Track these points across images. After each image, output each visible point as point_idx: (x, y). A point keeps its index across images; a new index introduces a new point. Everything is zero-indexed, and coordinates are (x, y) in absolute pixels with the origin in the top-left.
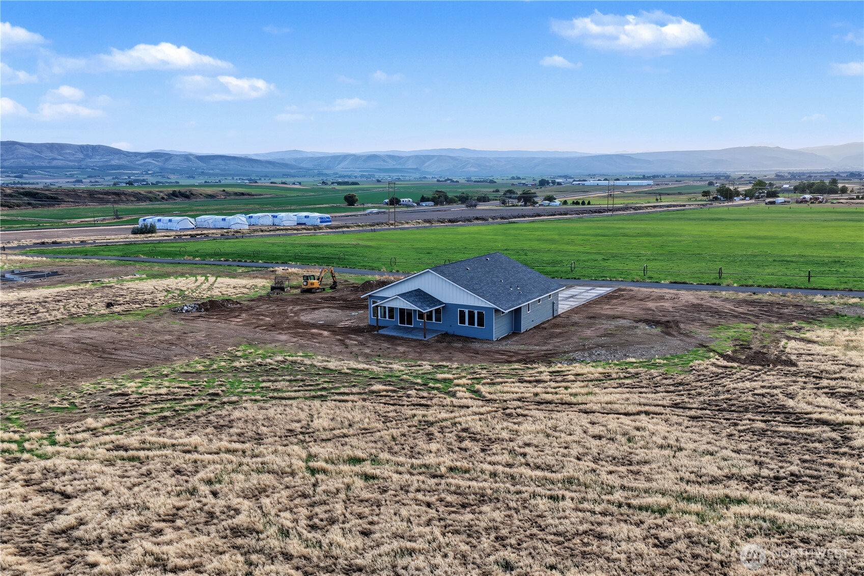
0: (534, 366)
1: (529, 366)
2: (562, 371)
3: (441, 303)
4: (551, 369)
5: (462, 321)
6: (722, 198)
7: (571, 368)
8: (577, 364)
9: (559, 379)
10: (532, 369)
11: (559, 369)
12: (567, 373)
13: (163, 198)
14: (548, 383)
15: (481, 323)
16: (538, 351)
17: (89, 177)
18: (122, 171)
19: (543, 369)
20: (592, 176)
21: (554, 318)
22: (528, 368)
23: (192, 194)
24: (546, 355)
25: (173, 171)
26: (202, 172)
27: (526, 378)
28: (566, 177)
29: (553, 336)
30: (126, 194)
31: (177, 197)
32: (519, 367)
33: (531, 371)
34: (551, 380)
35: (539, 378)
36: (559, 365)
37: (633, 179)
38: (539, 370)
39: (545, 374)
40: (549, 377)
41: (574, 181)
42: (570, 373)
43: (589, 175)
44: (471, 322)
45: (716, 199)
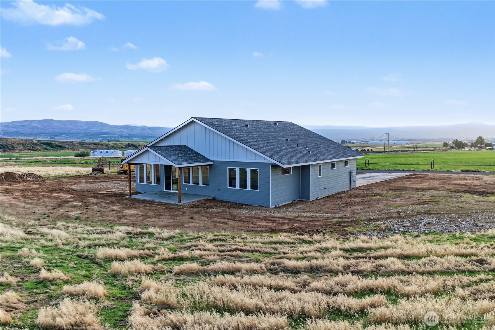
0: (316, 237)
1: (306, 237)
2: (370, 249)
3: (206, 160)
4: (348, 245)
5: (232, 183)
6: (456, 148)
7: (387, 243)
8: (398, 237)
9: (367, 266)
10: (309, 243)
11: (364, 245)
12: (382, 252)
13: (122, 147)
14: (340, 278)
15: (254, 186)
16: (327, 218)
17: (89, 138)
18: (108, 135)
19: (330, 243)
20: (372, 140)
21: (352, 189)
22: (303, 241)
23: (139, 145)
24: (339, 224)
25: (135, 136)
26: (151, 136)
27: (288, 263)
28: (357, 140)
29: (350, 204)
30: (101, 145)
31: (130, 147)
32: (287, 239)
33: (305, 248)
34: (346, 269)
35: (320, 262)
36: (363, 237)
37: (397, 141)
38: (324, 245)
39: (334, 253)
40: (342, 261)
41: (362, 141)
42: (389, 252)
43: (371, 139)
44: (243, 185)
45: (452, 148)
